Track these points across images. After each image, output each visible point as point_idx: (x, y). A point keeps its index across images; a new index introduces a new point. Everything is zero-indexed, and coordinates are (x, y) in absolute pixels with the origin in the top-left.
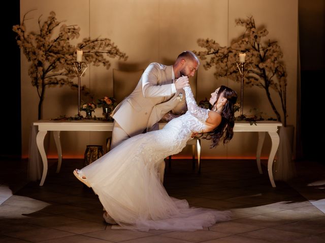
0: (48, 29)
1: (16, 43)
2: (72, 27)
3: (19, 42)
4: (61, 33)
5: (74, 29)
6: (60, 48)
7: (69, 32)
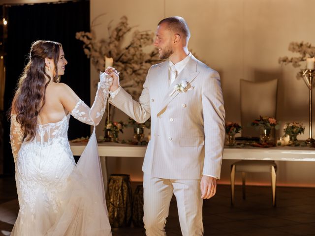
0: (117, 35)
1: (83, 52)
2: (145, 33)
3: (86, 51)
4: (133, 40)
5: (147, 35)
6: (129, 56)
7: (142, 38)
